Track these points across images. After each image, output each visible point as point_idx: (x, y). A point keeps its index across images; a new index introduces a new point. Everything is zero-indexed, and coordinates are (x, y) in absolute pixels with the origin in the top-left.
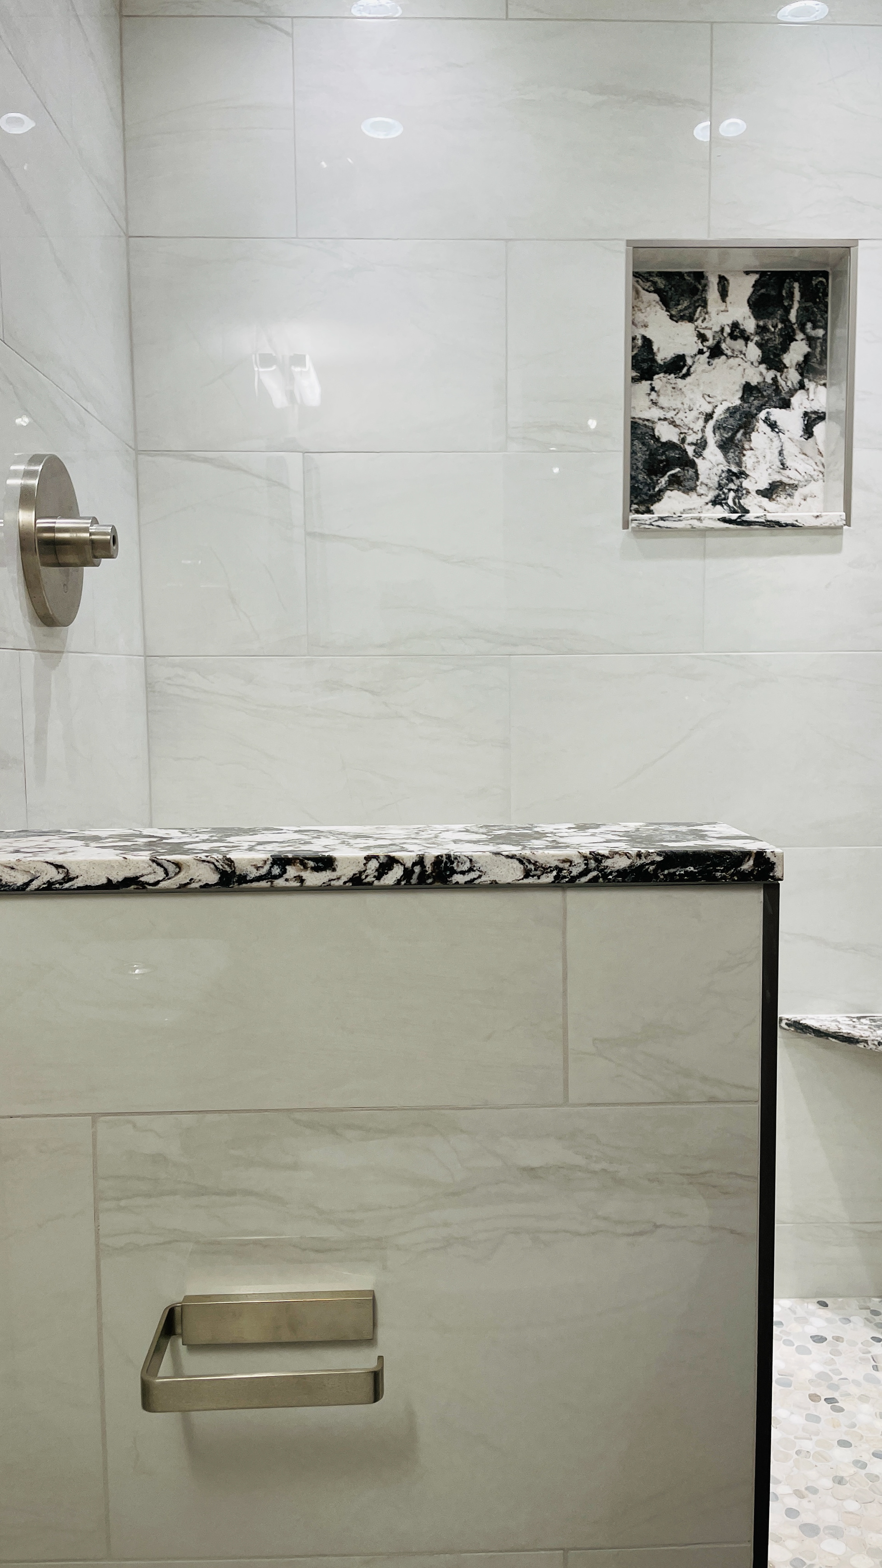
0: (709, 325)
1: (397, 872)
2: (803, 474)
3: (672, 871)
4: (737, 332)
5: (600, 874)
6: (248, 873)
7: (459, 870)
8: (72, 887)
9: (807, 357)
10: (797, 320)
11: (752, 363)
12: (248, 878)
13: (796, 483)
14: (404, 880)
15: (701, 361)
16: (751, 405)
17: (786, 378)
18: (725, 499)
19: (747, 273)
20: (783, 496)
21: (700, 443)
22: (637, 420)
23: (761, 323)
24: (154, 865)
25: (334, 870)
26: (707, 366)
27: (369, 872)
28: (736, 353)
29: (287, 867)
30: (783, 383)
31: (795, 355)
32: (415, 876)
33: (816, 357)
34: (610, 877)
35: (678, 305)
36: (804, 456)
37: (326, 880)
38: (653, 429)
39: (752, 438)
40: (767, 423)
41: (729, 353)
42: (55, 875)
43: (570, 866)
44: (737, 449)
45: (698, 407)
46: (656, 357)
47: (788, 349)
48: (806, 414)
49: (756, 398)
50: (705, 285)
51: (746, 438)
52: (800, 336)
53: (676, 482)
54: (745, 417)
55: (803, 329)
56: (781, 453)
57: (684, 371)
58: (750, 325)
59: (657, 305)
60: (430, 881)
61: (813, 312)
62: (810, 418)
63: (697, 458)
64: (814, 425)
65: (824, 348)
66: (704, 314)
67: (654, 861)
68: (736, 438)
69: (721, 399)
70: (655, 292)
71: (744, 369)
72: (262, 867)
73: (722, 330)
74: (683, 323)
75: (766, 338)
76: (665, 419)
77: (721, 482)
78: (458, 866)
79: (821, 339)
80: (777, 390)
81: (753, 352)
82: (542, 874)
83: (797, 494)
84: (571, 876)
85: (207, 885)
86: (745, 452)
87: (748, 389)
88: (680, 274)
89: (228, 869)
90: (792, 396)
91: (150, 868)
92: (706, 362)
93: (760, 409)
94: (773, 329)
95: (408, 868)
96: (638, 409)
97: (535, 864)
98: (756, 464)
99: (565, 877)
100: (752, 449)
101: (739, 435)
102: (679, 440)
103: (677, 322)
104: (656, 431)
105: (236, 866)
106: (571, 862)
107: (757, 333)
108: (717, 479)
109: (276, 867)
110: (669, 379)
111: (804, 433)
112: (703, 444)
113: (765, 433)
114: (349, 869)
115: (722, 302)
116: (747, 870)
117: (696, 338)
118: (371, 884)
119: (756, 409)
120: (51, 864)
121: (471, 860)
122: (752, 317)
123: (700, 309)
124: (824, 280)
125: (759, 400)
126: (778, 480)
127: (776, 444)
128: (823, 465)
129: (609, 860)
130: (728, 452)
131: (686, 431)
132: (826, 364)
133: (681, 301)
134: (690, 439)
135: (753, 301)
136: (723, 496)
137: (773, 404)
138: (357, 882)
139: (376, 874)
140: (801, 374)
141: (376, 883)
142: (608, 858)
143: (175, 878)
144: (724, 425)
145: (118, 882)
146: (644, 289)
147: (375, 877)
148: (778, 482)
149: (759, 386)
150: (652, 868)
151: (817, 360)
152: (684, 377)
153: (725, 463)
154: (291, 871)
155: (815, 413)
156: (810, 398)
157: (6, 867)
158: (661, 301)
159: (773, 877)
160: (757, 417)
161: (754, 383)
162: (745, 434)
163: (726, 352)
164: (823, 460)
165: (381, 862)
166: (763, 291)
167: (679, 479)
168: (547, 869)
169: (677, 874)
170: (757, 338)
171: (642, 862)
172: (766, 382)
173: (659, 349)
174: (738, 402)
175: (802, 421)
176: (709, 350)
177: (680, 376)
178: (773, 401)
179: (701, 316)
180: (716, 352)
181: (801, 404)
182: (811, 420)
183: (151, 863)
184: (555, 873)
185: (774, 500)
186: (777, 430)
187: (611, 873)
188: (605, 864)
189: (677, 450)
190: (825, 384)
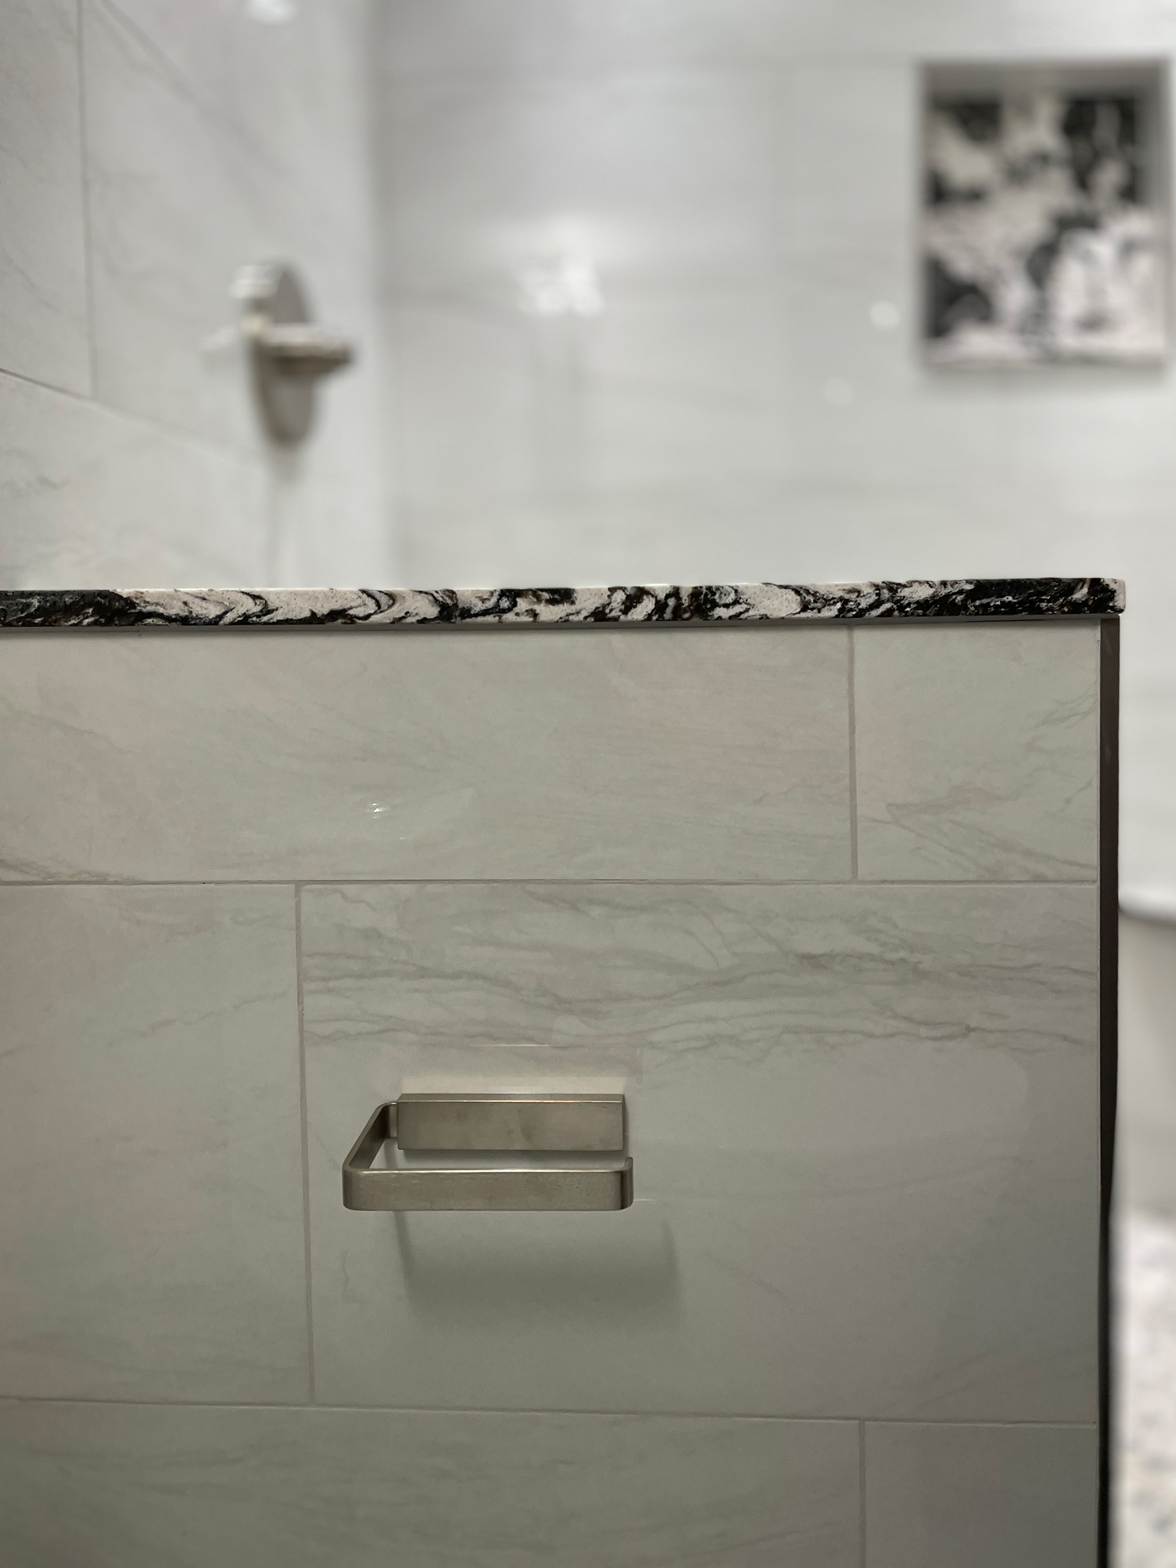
1: (647, 606)
3: (985, 601)
5: (895, 606)
6: (472, 606)
7: (722, 602)
8: (271, 621)
12: (472, 612)
14: (656, 614)
24: (365, 596)
25: (573, 603)
27: (614, 605)
29: (518, 600)
32: (669, 611)
34: (908, 609)
37: (563, 614)
42: (253, 608)
43: (858, 597)
60: (687, 615)
67: (963, 589)
72: (489, 599)
78: (720, 597)
82: (824, 607)
84: (860, 609)
85: (424, 621)
89: (449, 602)
91: (359, 599)
95: (660, 601)
97: (815, 594)
99: (851, 610)
105: (458, 596)
106: (859, 592)
109: (505, 599)
114: (593, 600)
116: (1080, 600)
118: (616, 619)
120: (248, 594)
121: (736, 591)
129: (906, 589)
138: (600, 618)
139: (623, 607)
141: (622, 617)
142: (905, 586)
143: (388, 611)
145: (323, 615)
147: (621, 610)
150: (959, 598)
154: (523, 604)
157: (196, 597)
159: (1113, 608)
165: (628, 593)
168: (830, 600)
169: (992, 605)
171: (947, 591)
183: (361, 594)
184: (839, 605)
187: (909, 605)
188: (902, 594)
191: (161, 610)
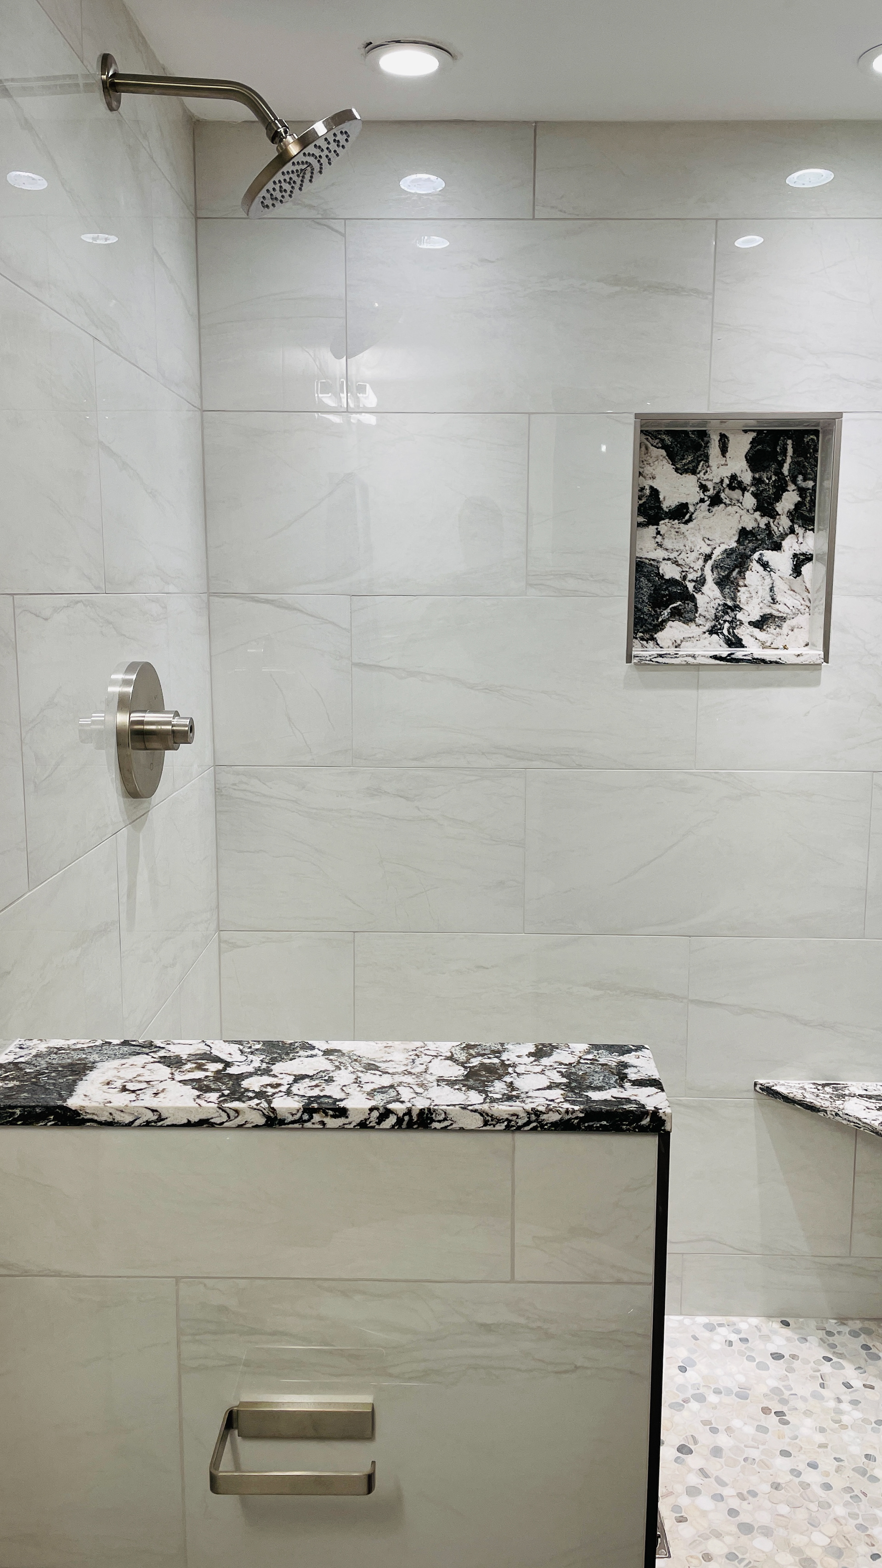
0: (711, 478)
1: (392, 1120)
2: (791, 608)
3: (591, 1124)
4: (735, 483)
5: (539, 1125)
6: (286, 1118)
7: (437, 1119)
8: (163, 1125)
9: (798, 506)
10: (789, 474)
11: (748, 511)
12: (286, 1122)
13: (785, 615)
14: (397, 1126)
15: (702, 508)
16: (746, 547)
17: (778, 524)
18: (720, 629)
19: (746, 431)
20: (773, 627)
21: (700, 580)
22: (644, 560)
23: (757, 476)
24: (221, 1111)
25: (347, 1117)
26: (707, 513)
27: (371, 1119)
28: (734, 502)
29: (314, 1115)
30: (775, 529)
31: (786, 504)
32: (405, 1123)
33: (805, 506)
34: (546, 1127)
35: (684, 459)
36: (792, 592)
37: (341, 1124)
38: (658, 568)
39: (746, 576)
40: (760, 563)
41: (728, 502)
42: (152, 1117)
43: (517, 1118)
44: (733, 585)
45: (698, 549)
46: (662, 505)
47: (781, 498)
48: (795, 555)
49: (750, 541)
50: (708, 442)
51: (740, 576)
52: (792, 487)
53: (677, 614)
54: (740, 558)
55: (794, 481)
56: (771, 589)
57: (687, 517)
58: (747, 477)
59: (664, 459)
60: (415, 1126)
61: (804, 466)
62: (799, 559)
63: (696, 593)
64: (803, 565)
65: (813, 497)
66: (705, 467)
67: (578, 1117)
68: (732, 576)
69: (719, 542)
70: (662, 448)
71: (741, 516)
72: (296, 1114)
73: (722, 481)
74: (687, 475)
75: (761, 489)
76: (669, 559)
77: (717, 614)
78: (436, 1116)
79: (810, 489)
80: (770, 534)
81: (749, 501)
82: (497, 1124)
83: (786, 626)
84: (518, 1126)
85: (257, 1126)
86: (739, 588)
87: (744, 534)
88: (686, 432)
89: (272, 1115)
90: (783, 540)
91: (217, 1113)
92: (707, 509)
93: (754, 551)
94: (767, 481)
95: (400, 1117)
96: (645, 550)
97: (492, 1116)
98: (749, 599)
99: (513, 1126)
100: (746, 586)
101: (734, 574)
102: (681, 577)
103: (681, 474)
104: (660, 569)
105: (277, 1113)
106: (518, 1116)
107: (752, 485)
108: (714, 611)
109: (306, 1114)
110: (673, 525)
111: (793, 572)
112: (702, 581)
113: (758, 572)
114: (358, 1117)
115: (722, 457)
116: (645, 1125)
117: (699, 489)
118: (373, 1127)
119: (750, 551)
120: (149, 1109)
121: (445, 1113)
122: (749, 470)
123: (702, 462)
124: (815, 438)
125: (753, 543)
126: (769, 613)
127: (768, 581)
128: (809, 600)
129: (545, 1115)
130: (725, 588)
131: (687, 570)
132: (814, 511)
133: (686, 456)
134: (690, 577)
135: (750, 457)
136: (719, 626)
137: (766, 547)
138: (363, 1125)
139: (377, 1121)
140: (792, 521)
141: (377, 1127)
142: (544, 1113)
143: (235, 1120)
144: (722, 565)
145: (195, 1122)
146: (652, 445)
147: (376, 1123)
148: (768, 614)
149: (753, 531)
150: (576, 1121)
151: (807, 508)
152: (686, 523)
153: (722, 598)
154: (317, 1117)
155: (803, 554)
156: (799, 542)
157: (117, 1110)
158: (667, 456)
159: (664, 1130)
160: (751, 558)
161: (749, 528)
162: (740, 573)
163: (724, 500)
164: (809, 595)
165: (381, 1112)
166: (759, 447)
167: (680, 611)
168: (501, 1120)
169: (595, 1126)
170: (752, 489)
171: (569, 1117)
172: (760, 527)
173: (664, 498)
174: (734, 545)
175: (792, 562)
176: (710, 499)
177: (683, 522)
178: (766, 544)
179: (703, 470)
180: (716, 501)
181: (791, 547)
182: (800, 561)
183: (218, 1109)
184: (506, 1123)
185: (764, 630)
186: (769, 569)
187: (546, 1124)
188: (543, 1118)
189: (679, 586)
190: (813, 530)
191: (96, 1118)
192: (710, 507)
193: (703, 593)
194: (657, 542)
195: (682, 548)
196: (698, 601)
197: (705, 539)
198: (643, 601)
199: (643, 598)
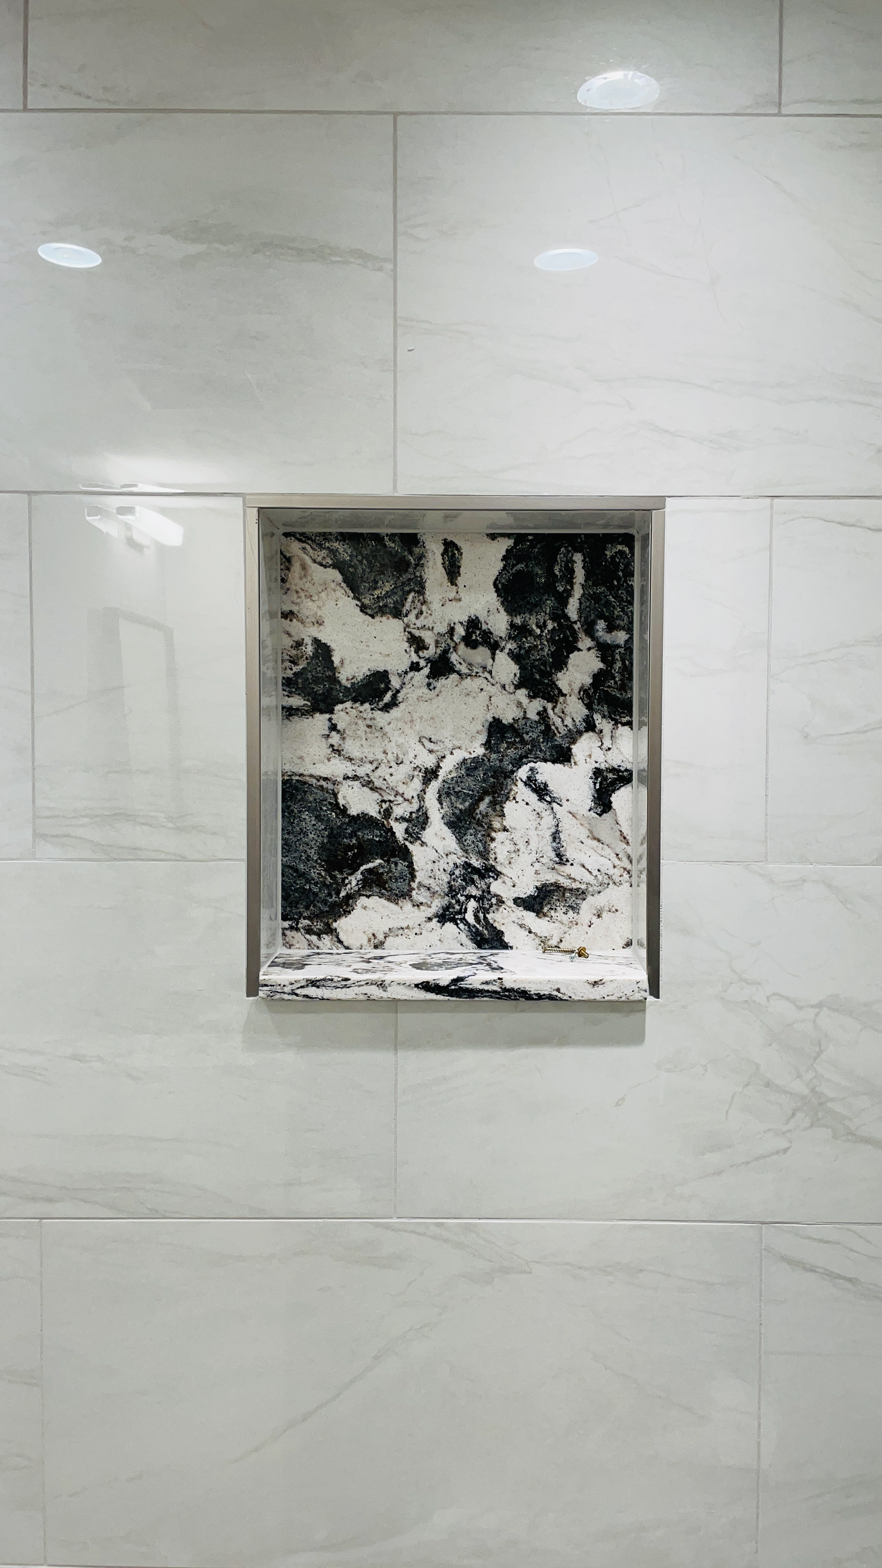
0: (428, 623)
2: (595, 873)
4: (476, 634)
9: (599, 678)
10: (580, 617)
11: (504, 687)
13: (583, 887)
15: (414, 682)
16: (503, 756)
17: (563, 712)
18: (460, 912)
19: (493, 537)
20: (561, 910)
21: (417, 818)
22: (307, 778)
23: (518, 621)
26: (426, 690)
28: (476, 670)
30: (558, 721)
31: (578, 675)
33: (614, 678)
35: (375, 589)
36: (595, 842)
38: (335, 795)
39: (505, 810)
40: (530, 786)
41: (464, 669)
44: (480, 828)
45: (411, 759)
46: (337, 675)
47: (566, 664)
48: (597, 772)
49: (510, 745)
50: (421, 557)
51: (495, 810)
52: (585, 642)
53: (375, 883)
54: (492, 776)
55: (590, 631)
56: (555, 836)
57: (387, 698)
58: (498, 623)
59: (338, 588)
61: (608, 604)
62: (605, 779)
63: (411, 842)
64: (613, 791)
65: (627, 662)
66: (419, 604)
68: (478, 811)
69: (450, 746)
70: (334, 566)
71: (490, 697)
73: (451, 631)
74: (384, 618)
75: (527, 645)
76: (356, 778)
77: (453, 883)
79: (622, 647)
80: (548, 732)
81: (506, 668)
83: (587, 907)
86: (493, 834)
87: (497, 730)
88: (377, 538)
90: (574, 742)
92: (425, 684)
93: (518, 763)
94: (538, 631)
98: (513, 855)
100: (505, 829)
101: (483, 806)
102: (380, 812)
103: (373, 617)
104: (340, 796)
107: (511, 638)
108: (446, 878)
110: (361, 712)
111: (595, 804)
112: (421, 820)
113: (527, 804)
115: (449, 584)
117: (407, 645)
119: (511, 763)
122: (502, 610)
123: (412, 594)
124: (626, 549)
125: (515, 749)
126: (553, 881)
127: (548, 821)
128: (629, 857)
130: (465, 834)
131: (392, 798)
132: (631, 689)
133: (380, 582)
134: (398, 811)
135: (503, 584)
136: (457, 907)
137: (541, 755)
140: (589, 706)
144: (458, 789)
146: (315, 561)
148: (552, 884)
149: (516, 725)
151: (616, 683)
152: (387, 708)
153: (460, 853)
155: (613, 770)
156: (605, 746)
158: (345, 581)
160: (513, 777)
161: (507, 719)
162: (493, 804)
163: (458, 667)
164: (629, 849)
166: (520, 566)
167: (382, 878)
170: (511, 645)
172: (528, 719)
173: (342, 662)
174: (480, 751)
175: (592, 786)
176: (429, 665)
177: (380, 706)
178: (541, 751)
179: (414, 608)
180: (441, 667)
181: (590, 756)
182: (608, 783)
185: (545, 915)
186: (548, 799)
189: (377, 830)
190: (629, 724)
192: (431, 680)
193: (423, 844)
194: (332, 746)
195: (381, 756)
196: (415, 859)
197: (424, 740)
198: (308, 858)
199: (309, 851)
